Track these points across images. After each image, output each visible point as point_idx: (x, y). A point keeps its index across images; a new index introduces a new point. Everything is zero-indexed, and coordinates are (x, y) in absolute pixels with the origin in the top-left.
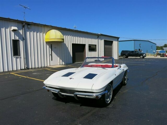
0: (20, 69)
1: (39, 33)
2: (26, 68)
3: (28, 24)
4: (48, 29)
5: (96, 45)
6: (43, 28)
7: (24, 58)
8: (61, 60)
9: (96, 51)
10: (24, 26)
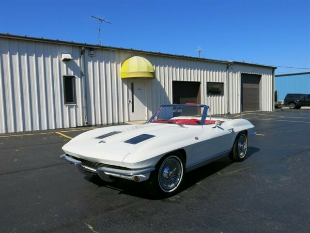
0: (75, 126)
1: (109, 64)
2: (86, 125)
3: (91, 48)
4: (127, 55)
5: (222, 84)
6: (117, 55)
7: (83, 107)
8: (151, 112)
9: (223, 95)
10: (83, 53)
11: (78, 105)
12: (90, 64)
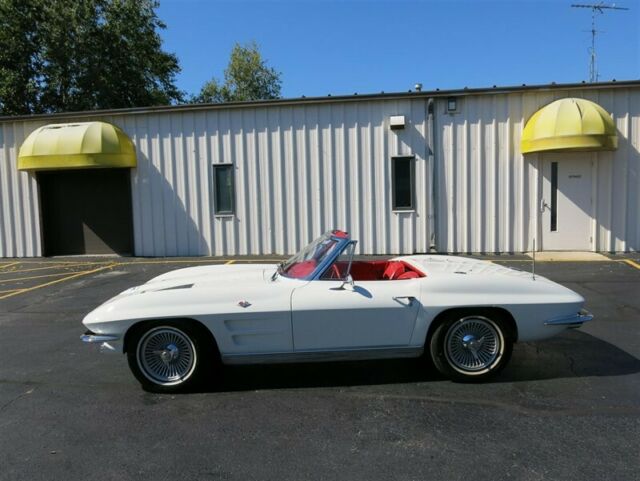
1: (493, 126)
2: (433, 250)
3: (450, 97)
6: (513, 102)
7: (427, 217)
8: (609, 233)
10: (431, 109)
11: (419, 212)
12: (448, 131)
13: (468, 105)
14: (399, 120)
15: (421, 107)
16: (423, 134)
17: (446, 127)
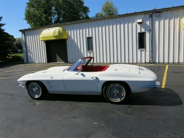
1: (173, 20)
2: (151, 62)
3: (157, 12)
7: (150, 51)
10: (151, 16)
12: (157, 23)
13: (164, 14)
14: (140, 21)
15: (148, 16)
16: (148, 25)
17: (156, 22)
